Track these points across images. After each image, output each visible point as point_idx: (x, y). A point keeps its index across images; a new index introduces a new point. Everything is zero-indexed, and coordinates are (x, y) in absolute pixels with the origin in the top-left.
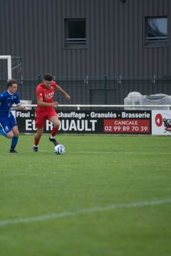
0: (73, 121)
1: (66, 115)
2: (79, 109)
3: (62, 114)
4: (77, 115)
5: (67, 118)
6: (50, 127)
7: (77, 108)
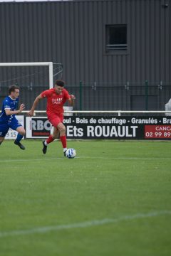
0: (114, 127)
1: (107, 121)
2: (119, 115)
3: (103, 120)
4: (117, 121)
5: (108, 124)
6: (90, 133)
7: (117, 113)
